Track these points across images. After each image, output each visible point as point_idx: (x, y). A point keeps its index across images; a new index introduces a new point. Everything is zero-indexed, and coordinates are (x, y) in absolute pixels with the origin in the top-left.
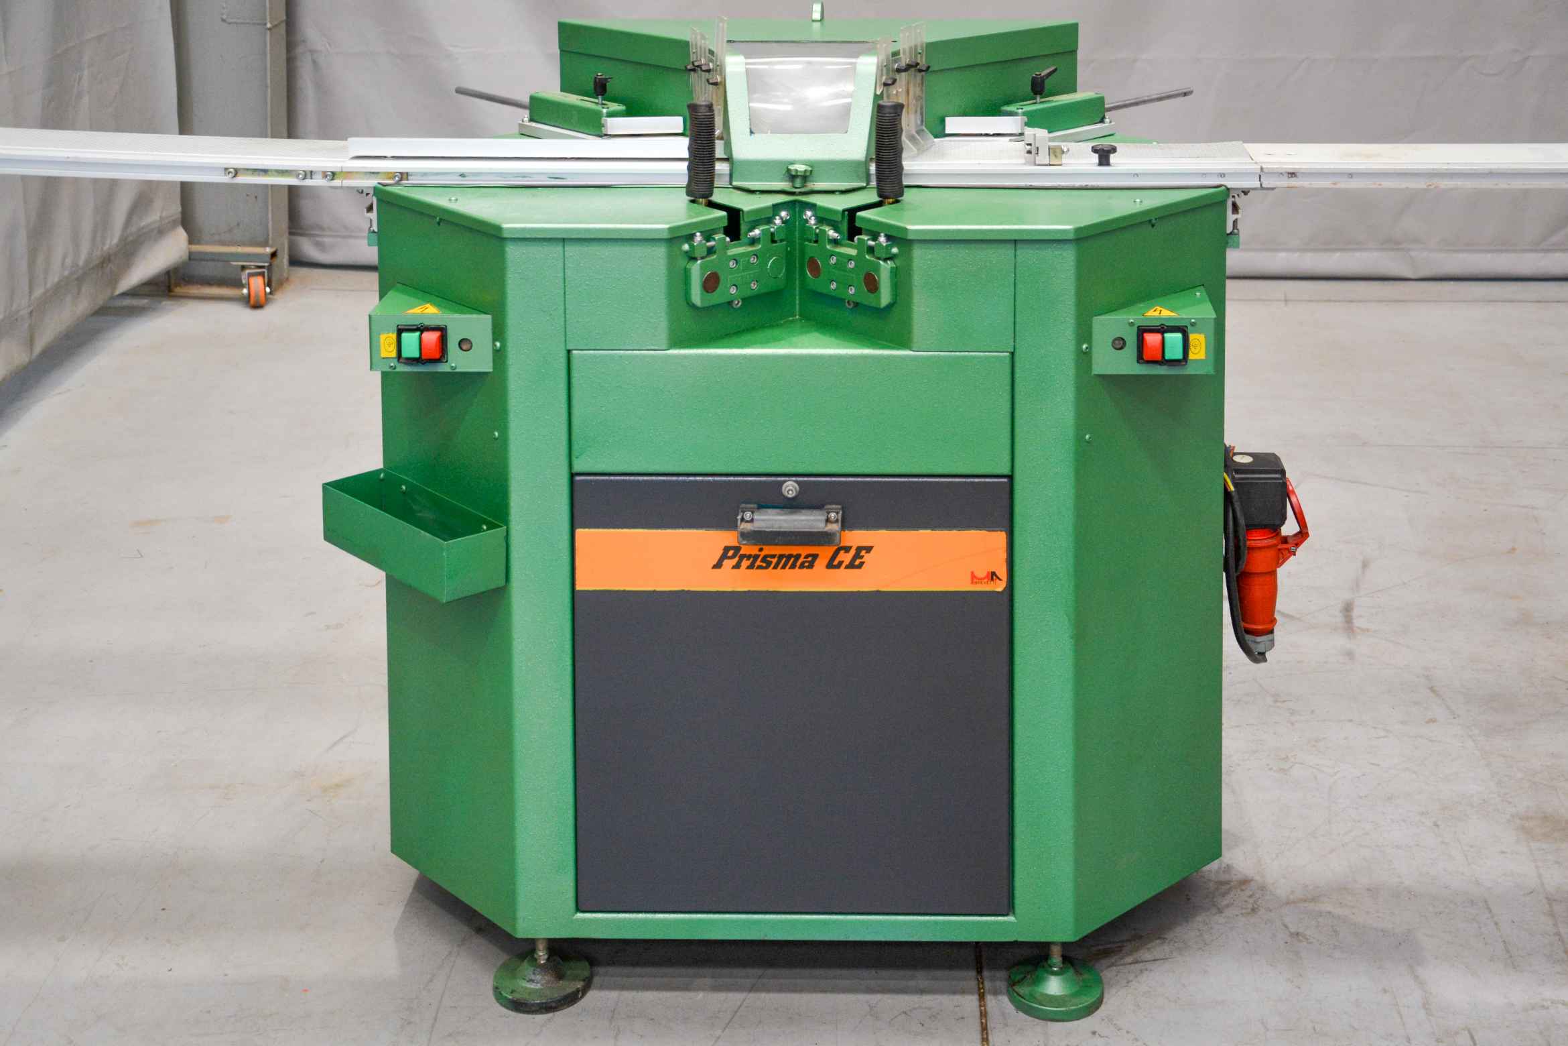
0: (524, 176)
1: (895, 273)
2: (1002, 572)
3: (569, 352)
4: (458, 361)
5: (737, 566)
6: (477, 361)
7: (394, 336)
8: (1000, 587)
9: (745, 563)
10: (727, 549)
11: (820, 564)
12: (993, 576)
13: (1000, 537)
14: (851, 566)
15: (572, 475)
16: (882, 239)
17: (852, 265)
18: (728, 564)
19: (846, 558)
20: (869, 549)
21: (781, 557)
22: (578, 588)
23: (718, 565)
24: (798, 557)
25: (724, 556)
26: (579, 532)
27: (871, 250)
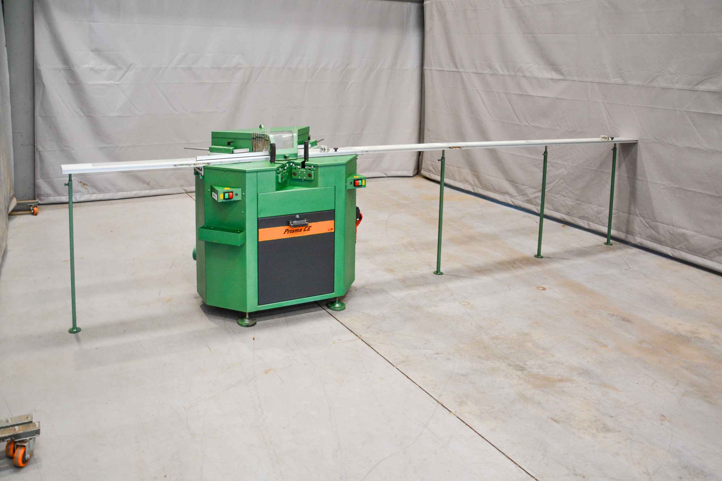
0: (232, 161)
1: (314, 173)
2: (333, 228)
3: (258, 194)
4: (235, 198)
5: (288, 233)
6: (239, 198)
7: (223, 194)
8: (333, 231)
9: (289, 232)
10: (286, 230)
11: (302, 230)
12: (332, 229)
13: (333, 221)
14: (308, 230)
15: (258, 219)
16: (312, 167)
17: (304, 173)
18: (286, 232)
19: (307, 229)
20: (311, 227)
21: (296, 230)
22: (259, 241)
23: (285, 233)
24: (299, 230)
25: (286, 231)
26: (260, 230)
27: (310, 169)
